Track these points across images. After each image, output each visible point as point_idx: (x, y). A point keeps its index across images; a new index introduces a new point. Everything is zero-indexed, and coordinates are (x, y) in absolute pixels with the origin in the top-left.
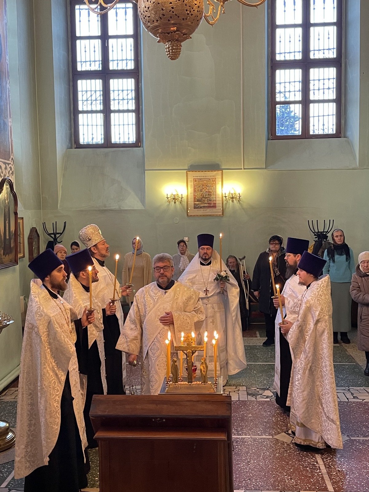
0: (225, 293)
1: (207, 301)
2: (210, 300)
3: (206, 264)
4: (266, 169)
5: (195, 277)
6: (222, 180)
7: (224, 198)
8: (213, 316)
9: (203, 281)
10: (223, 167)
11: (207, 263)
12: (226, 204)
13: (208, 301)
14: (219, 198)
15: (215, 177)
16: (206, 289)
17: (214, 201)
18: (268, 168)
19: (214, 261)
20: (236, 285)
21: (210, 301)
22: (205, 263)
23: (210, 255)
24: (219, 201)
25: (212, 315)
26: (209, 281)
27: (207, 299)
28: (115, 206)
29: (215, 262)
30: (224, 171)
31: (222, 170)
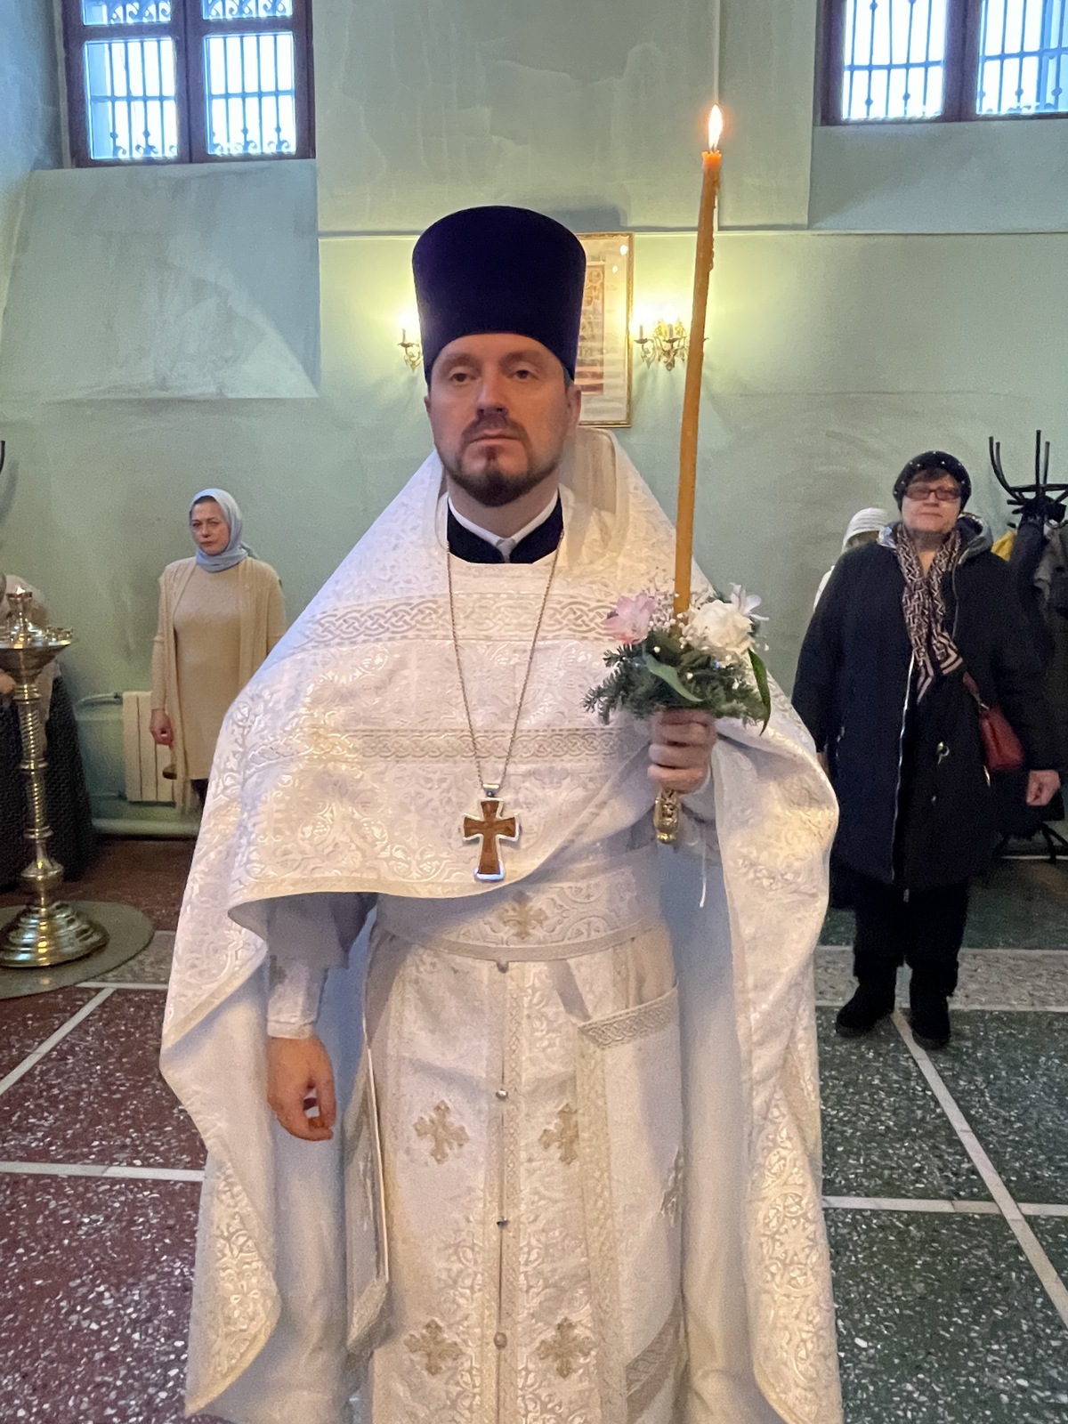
0: (695, 843)
1: (506, 932)
2: (541, 918)
3: (505, 548)
4: (809, 227)
5: (391, 675)
6: (628, 274)
7: (637, 347)
8: (573, 1078)
9: (461, 719)
10: (633, 223)
11: (517, 537)
12: (643, 377)
13: (522, 935)
14: (614, 350)
15: (601, 263)
16: (490, 807)
17: (593, 363)
18: (818, 225)
19: (593, 519)
20: (794, 764)
21: (539, 933)
22: (493, 539)
23: (542, 449)
24: (613, 363)
25: (557, 1068)
26: (529, 722)
27: (509, 909)
28: (200, 385)
29: (604, 530)
30: (637, 236)
31: (629, 231)
